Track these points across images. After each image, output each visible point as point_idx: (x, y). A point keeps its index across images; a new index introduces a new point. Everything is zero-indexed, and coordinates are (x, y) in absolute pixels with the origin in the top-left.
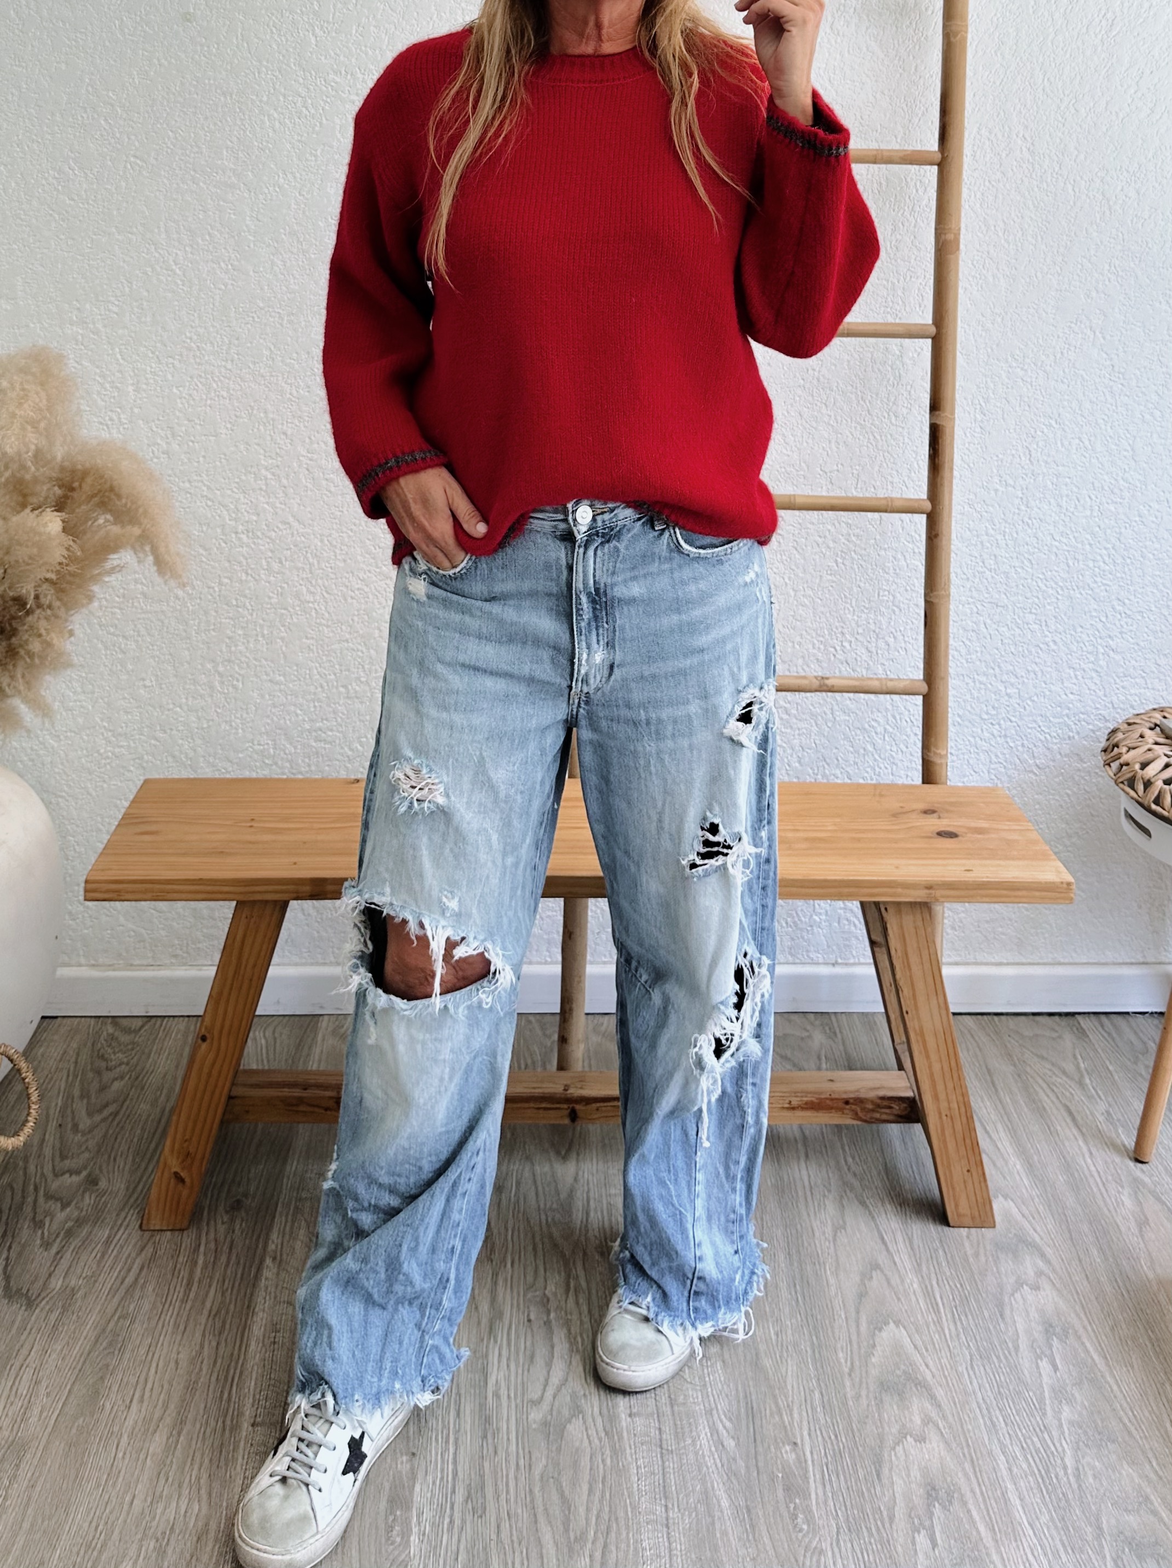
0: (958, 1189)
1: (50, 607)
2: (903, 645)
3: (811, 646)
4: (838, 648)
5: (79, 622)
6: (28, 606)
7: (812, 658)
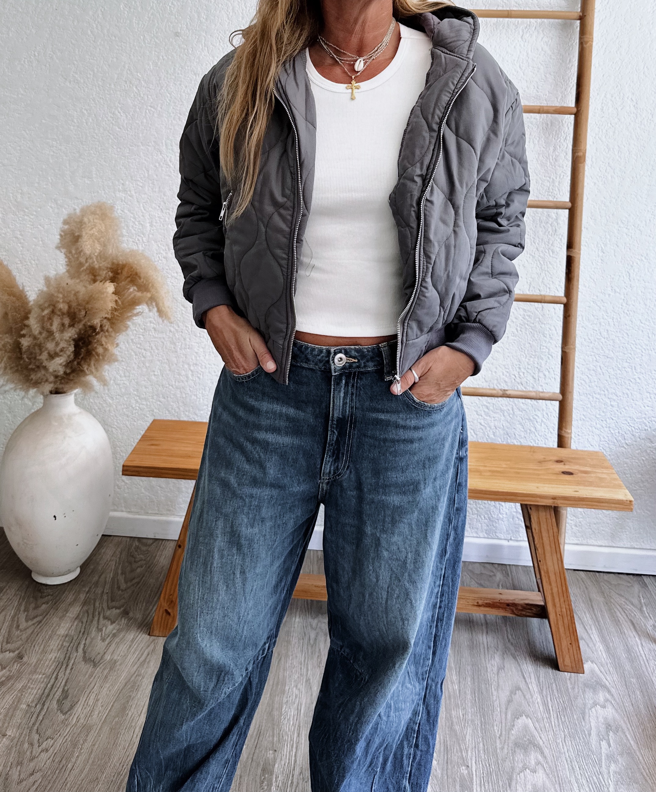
0: (564, 653)
1: (107, 331)
2: (553, 376)
3: (501, 374)
4: (517, 376)
5: (121, 338)
6: (97, 330)
7: (502, 380)
